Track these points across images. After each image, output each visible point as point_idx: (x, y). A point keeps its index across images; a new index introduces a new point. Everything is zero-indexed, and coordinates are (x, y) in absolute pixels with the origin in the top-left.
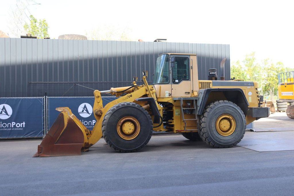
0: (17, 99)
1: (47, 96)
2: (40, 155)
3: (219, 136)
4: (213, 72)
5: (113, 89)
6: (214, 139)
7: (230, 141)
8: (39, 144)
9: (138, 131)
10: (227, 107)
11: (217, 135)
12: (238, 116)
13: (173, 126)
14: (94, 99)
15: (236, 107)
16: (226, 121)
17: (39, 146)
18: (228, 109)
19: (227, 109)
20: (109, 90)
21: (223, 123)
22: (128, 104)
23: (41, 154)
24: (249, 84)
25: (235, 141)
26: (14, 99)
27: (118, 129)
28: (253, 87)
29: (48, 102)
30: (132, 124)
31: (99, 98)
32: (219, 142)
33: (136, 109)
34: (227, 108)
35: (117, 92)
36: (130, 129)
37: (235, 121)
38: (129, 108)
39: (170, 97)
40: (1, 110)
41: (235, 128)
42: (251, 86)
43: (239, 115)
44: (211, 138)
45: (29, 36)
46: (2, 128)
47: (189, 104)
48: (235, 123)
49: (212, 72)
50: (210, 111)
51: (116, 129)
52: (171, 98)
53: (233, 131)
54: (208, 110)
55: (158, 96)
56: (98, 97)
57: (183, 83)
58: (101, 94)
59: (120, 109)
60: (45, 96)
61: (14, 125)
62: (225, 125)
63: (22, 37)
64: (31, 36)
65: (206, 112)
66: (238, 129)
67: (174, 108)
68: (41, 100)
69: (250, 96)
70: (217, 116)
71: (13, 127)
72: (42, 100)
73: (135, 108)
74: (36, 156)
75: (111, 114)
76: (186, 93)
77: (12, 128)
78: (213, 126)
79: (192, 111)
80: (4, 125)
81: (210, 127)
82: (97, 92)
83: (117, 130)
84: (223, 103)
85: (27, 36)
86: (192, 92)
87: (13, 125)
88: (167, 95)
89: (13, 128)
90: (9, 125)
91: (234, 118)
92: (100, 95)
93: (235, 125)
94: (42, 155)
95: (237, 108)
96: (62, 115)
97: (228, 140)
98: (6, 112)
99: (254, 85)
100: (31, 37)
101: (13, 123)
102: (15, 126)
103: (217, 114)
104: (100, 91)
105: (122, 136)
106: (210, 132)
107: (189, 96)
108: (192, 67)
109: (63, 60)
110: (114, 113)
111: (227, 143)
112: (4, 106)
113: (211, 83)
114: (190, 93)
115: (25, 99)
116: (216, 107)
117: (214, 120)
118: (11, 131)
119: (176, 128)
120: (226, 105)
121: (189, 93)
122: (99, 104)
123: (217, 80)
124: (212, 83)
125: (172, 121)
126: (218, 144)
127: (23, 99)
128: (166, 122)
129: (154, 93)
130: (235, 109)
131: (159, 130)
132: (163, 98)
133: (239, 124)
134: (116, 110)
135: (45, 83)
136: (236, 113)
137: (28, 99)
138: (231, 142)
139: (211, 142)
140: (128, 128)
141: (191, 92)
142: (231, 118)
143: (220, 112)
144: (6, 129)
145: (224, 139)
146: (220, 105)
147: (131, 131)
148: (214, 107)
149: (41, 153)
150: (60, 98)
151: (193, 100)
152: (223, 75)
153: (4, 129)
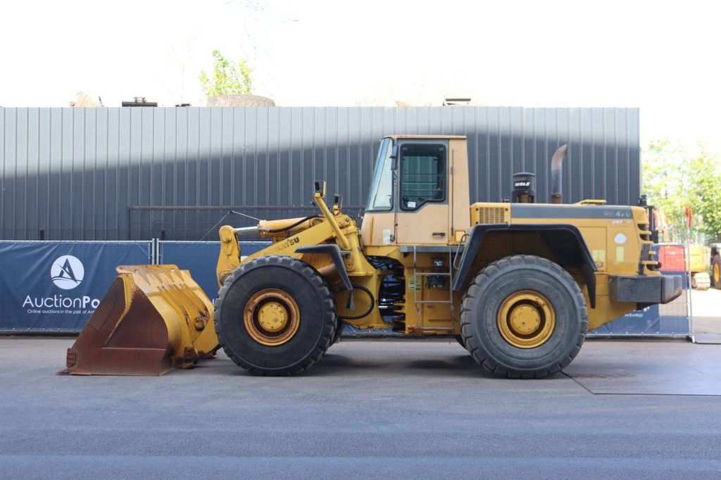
0: (96, 244)
1: (158, 239)
2: (71, 371)
3: (507, 348)
4: (523, 182)
5: (265, 225)
6: (492, 353)
7: (537, 361)
8: (71, 347)
9: (294, 325)
10: (532, 272)
11: (500, 344)
12: (562, 298)
13: (403, 316)
14: (219, 245)
15: (558, 272)
16: (526, 309)
17: (69, 350)
18: (532, 279)
19: (529, 279)
20: (256, 225)
21: (519, 315)
22: (273, 260)
23: (73, 368)
24: (618, 214)
25: (554, 362)
26: (88, 244)
27: (248, 319)
28: (629, 221)
29: (160, 253)
30: (280, 309)
31: (230, 246)
32: (505, 362)
33: (289, 273)
34: (531, 274)
35: (271, 231)
36: (276, 320)
37: (552, 310)
38: (274, 270)
39: (394, 243)
40: (61, 269)
41: (553, 327)
42: (625, 217)
43: (566, 294)
44: (483, 352)
45: (140, 101)
46: (63, 308)
47: (438, 264)
48: (554, 317)
49: (520, 182)
50: (485, 280)
51: (243, 317)
52: (395, 248)
53: (548, 337)
54: (478, 279)
55: (367, 243)
56: (229, 242)
57: (429, 208)
58: (236, 234)
59: (252, 270)
60: (154, 239)
61: (86, 304)
62: (526, 318)
63: (125, 105)
64: (144, 102)
65: (474, 283)
66: (561, 331)
67: (406, 273)
68: (145, 246)
69: (620, 245)
70: (503, 295)
71: (84, 306)
72: (147, 248)
73: (289, 269)
74: (63, 373)
75: (232, 283)
76: (434, 234)
77: (82, 309)
78: (490, 319)
79: (444, 281)
80: (67, 303)
81: (481, 323)
82: (227, 231)
83: (245, 322)
84: (520, 261)
85: (136, 101)
86: (450, 233)
87: (85, 302)
88: (386, 240)
89: (85, 309)
90: (77, 302)
91: (550, 302)
92: (232, 237)
93: (554, 321)
94: (74, 371)
95: (558, 276)
96: (121, 281)
97: (532, 359)
98: (71, 274)
99: (631, 217)
100: (144, 104)
101: (85, 298)
102: (88, 305)
103: (501, 289)
104: (234, 227)
105: (255, 335)
106: (483, 334)
107: (442, 243)
108: (452, 168)
109: (221, 155)
110: (238, 280)
111: (527, 367)
112: (67, 261)
113: (507, 210)
114: (446, 236)
115: (111, 244)
116: (500, 273)
117: (492, 307)
118: (81, 315)
119: (410, 323)
120: (529, 266)
121: (443, 235)
122: (230, 257)
123: (532, 202)
124: (509, 210)
125: (401, 304)
126: (503, 368)
127: (106, 245)
128: (386, 307)
129: (350, 234)
130: (553, 277)
131: (365, 327)
132: (378, 247)
133: (565, 318)
134: (245, 274)
135: (168, 209)
136: (558, 289)
137: (118, 244)
138: (541, 365)
139: (484, 360)
140: (272, 316)
141: (448, 233)
142: (541, 302)
143: (509, 285)
144: (70, 312)
145: (520, 355)
146: (511, 268)
147: (277, 325)
148: (495, 272)
149: (73, 365)
150: (187, 245)
151: (449, 253)
152: (556, 189)
153: (66, 311)
